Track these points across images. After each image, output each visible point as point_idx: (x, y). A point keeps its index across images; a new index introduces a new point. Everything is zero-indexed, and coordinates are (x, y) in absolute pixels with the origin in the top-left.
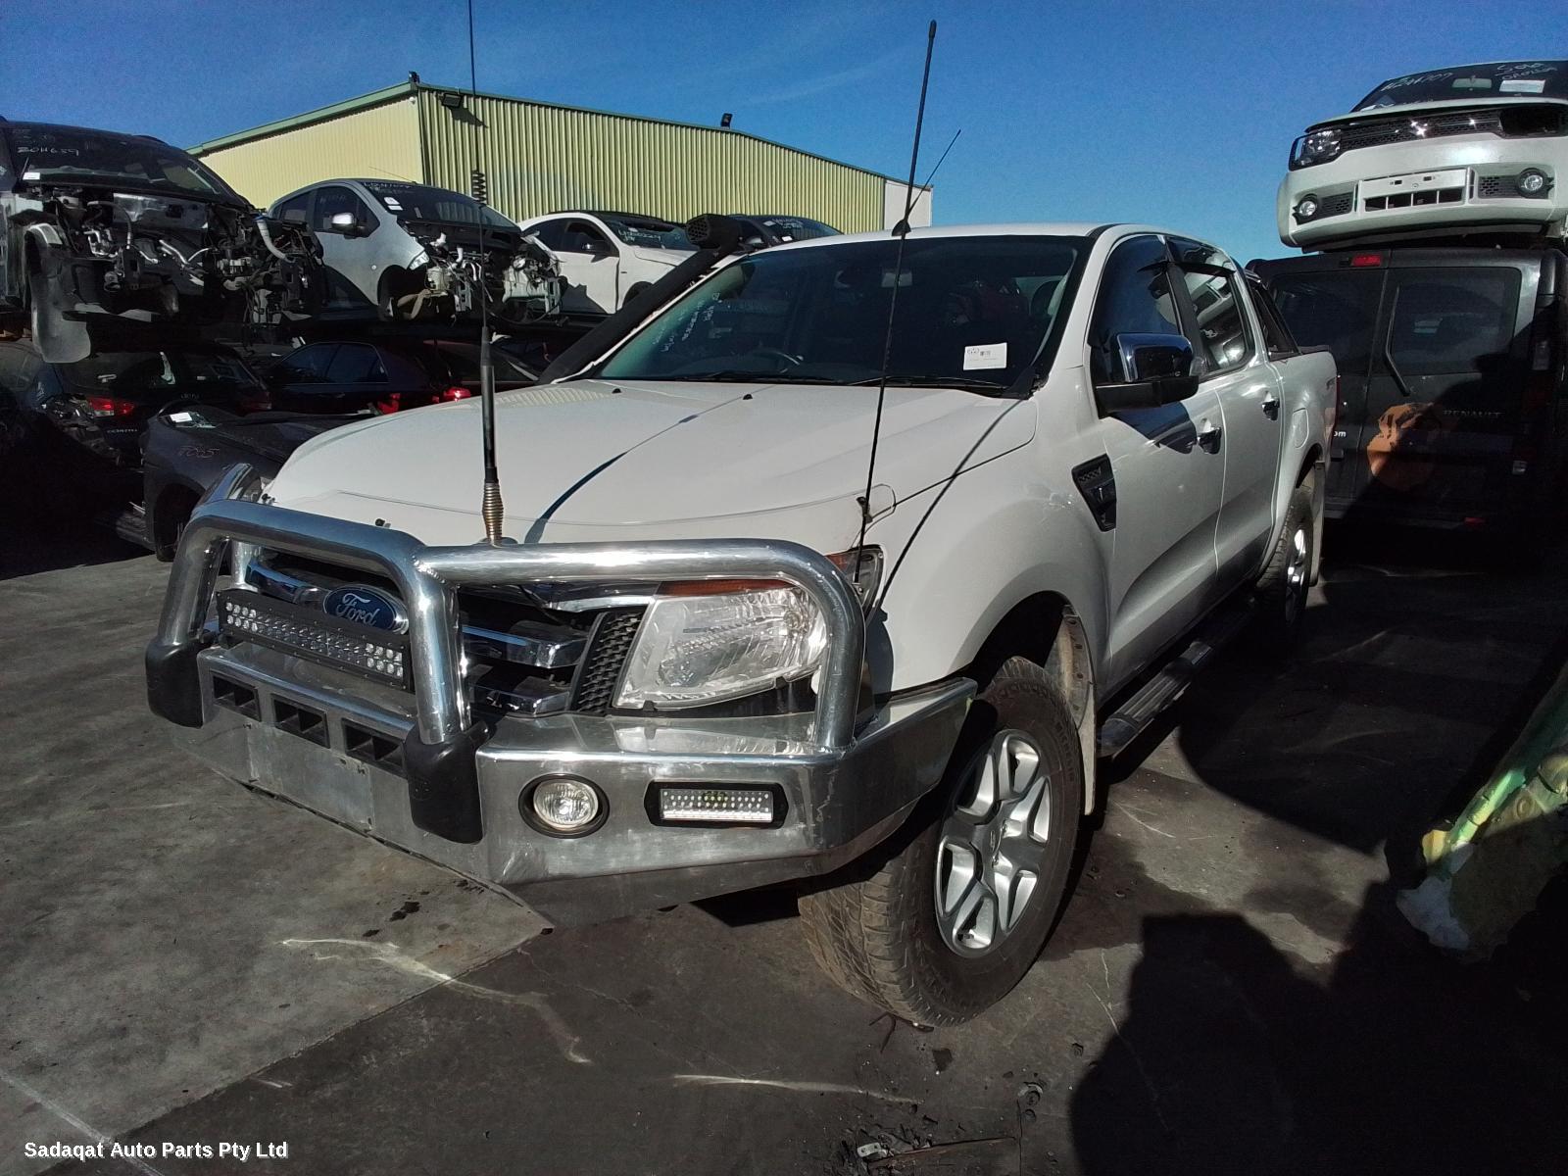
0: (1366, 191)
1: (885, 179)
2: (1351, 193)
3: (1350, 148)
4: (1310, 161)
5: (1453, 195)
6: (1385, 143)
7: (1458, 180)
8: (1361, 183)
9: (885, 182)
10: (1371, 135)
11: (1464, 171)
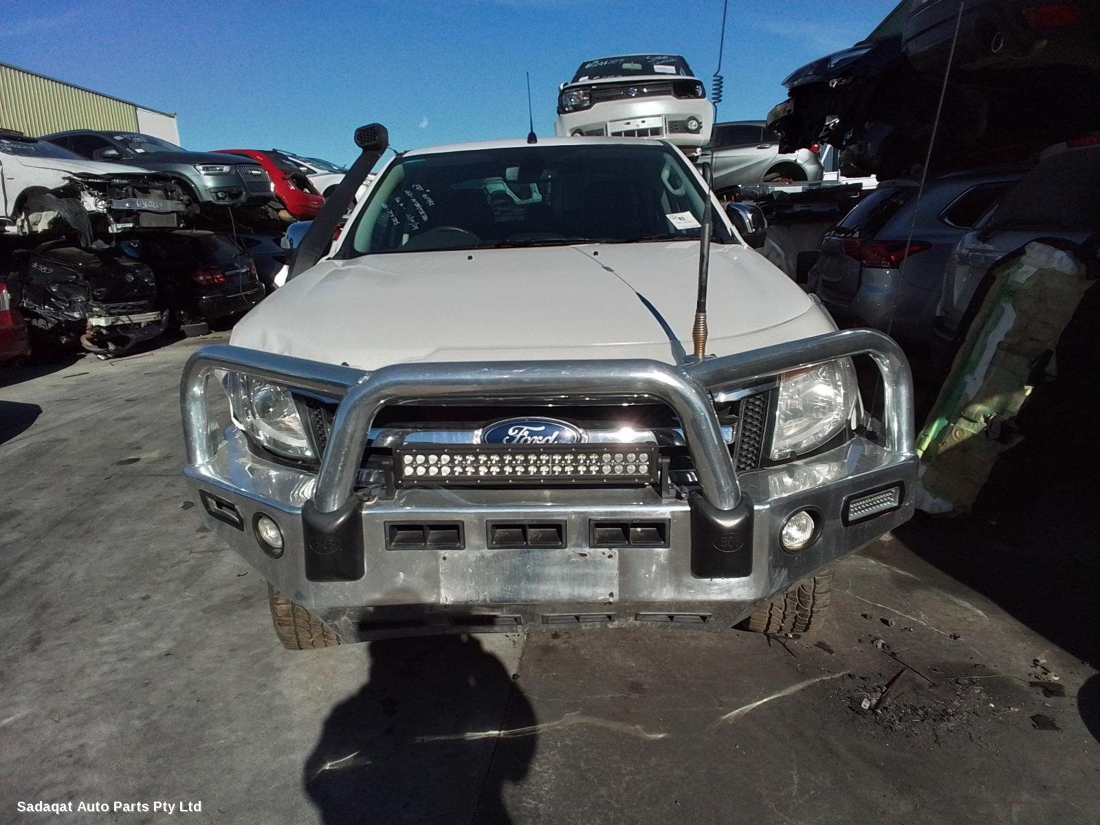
0: (612, 128)
1: (136, 106)
2: (603, 129)
3: (597, 102)
4: (571, 108)
5: (656, 131)
6: (617, 99)
7: (657, 123)
8: (609, 124)
9: (136, 109)
10: (609, 94)
11: (661, 118)
